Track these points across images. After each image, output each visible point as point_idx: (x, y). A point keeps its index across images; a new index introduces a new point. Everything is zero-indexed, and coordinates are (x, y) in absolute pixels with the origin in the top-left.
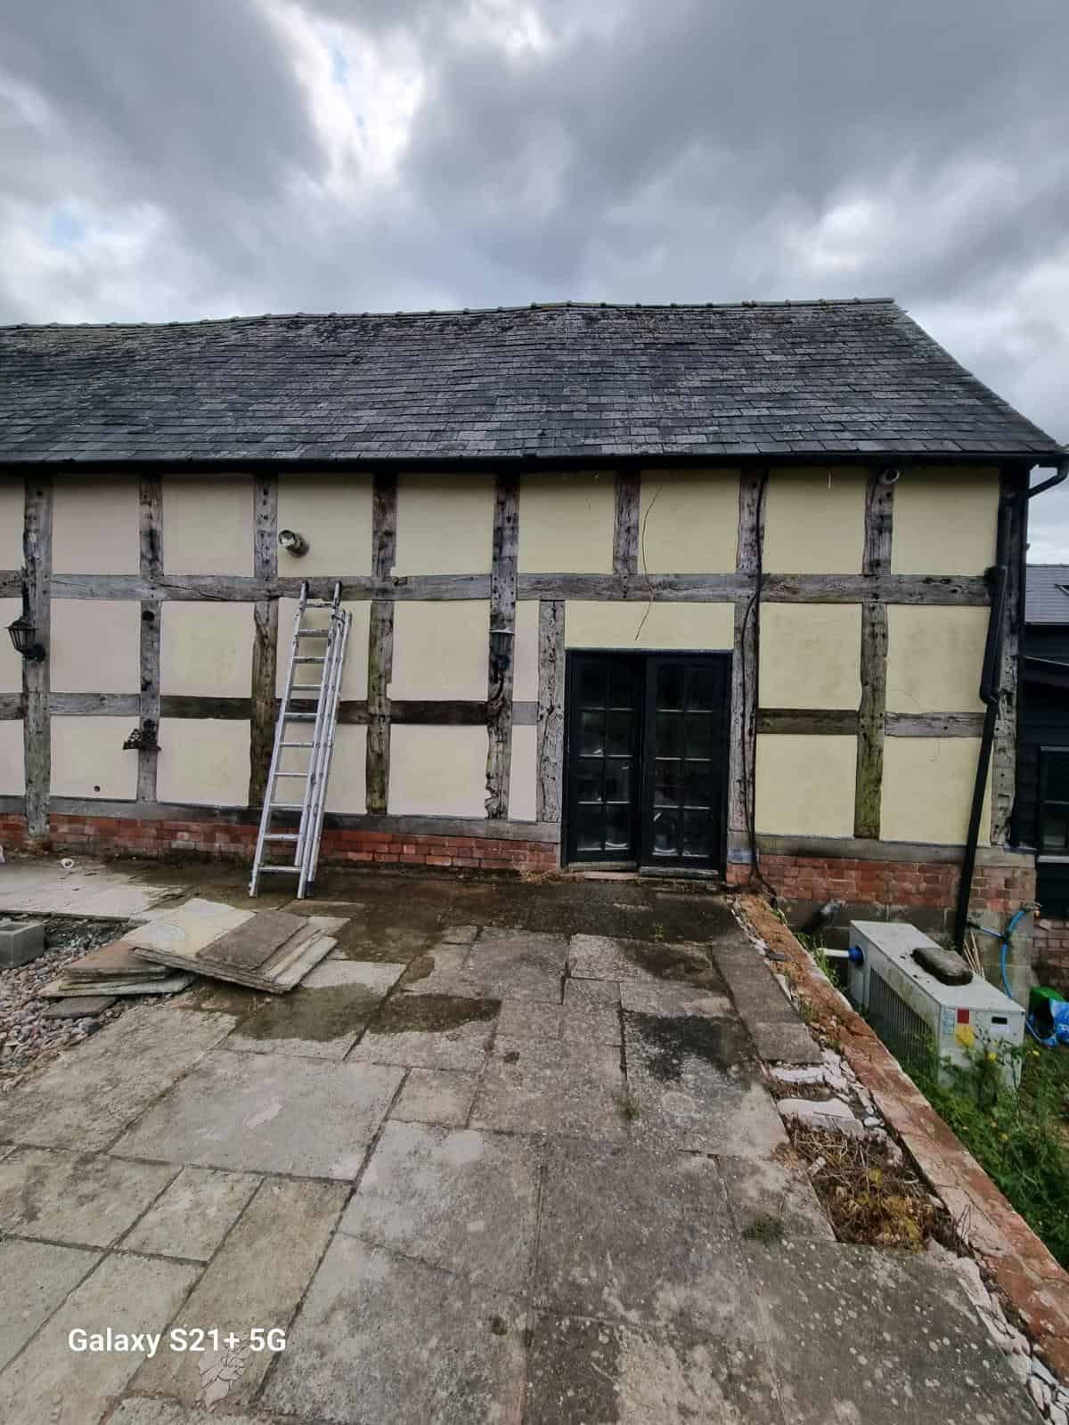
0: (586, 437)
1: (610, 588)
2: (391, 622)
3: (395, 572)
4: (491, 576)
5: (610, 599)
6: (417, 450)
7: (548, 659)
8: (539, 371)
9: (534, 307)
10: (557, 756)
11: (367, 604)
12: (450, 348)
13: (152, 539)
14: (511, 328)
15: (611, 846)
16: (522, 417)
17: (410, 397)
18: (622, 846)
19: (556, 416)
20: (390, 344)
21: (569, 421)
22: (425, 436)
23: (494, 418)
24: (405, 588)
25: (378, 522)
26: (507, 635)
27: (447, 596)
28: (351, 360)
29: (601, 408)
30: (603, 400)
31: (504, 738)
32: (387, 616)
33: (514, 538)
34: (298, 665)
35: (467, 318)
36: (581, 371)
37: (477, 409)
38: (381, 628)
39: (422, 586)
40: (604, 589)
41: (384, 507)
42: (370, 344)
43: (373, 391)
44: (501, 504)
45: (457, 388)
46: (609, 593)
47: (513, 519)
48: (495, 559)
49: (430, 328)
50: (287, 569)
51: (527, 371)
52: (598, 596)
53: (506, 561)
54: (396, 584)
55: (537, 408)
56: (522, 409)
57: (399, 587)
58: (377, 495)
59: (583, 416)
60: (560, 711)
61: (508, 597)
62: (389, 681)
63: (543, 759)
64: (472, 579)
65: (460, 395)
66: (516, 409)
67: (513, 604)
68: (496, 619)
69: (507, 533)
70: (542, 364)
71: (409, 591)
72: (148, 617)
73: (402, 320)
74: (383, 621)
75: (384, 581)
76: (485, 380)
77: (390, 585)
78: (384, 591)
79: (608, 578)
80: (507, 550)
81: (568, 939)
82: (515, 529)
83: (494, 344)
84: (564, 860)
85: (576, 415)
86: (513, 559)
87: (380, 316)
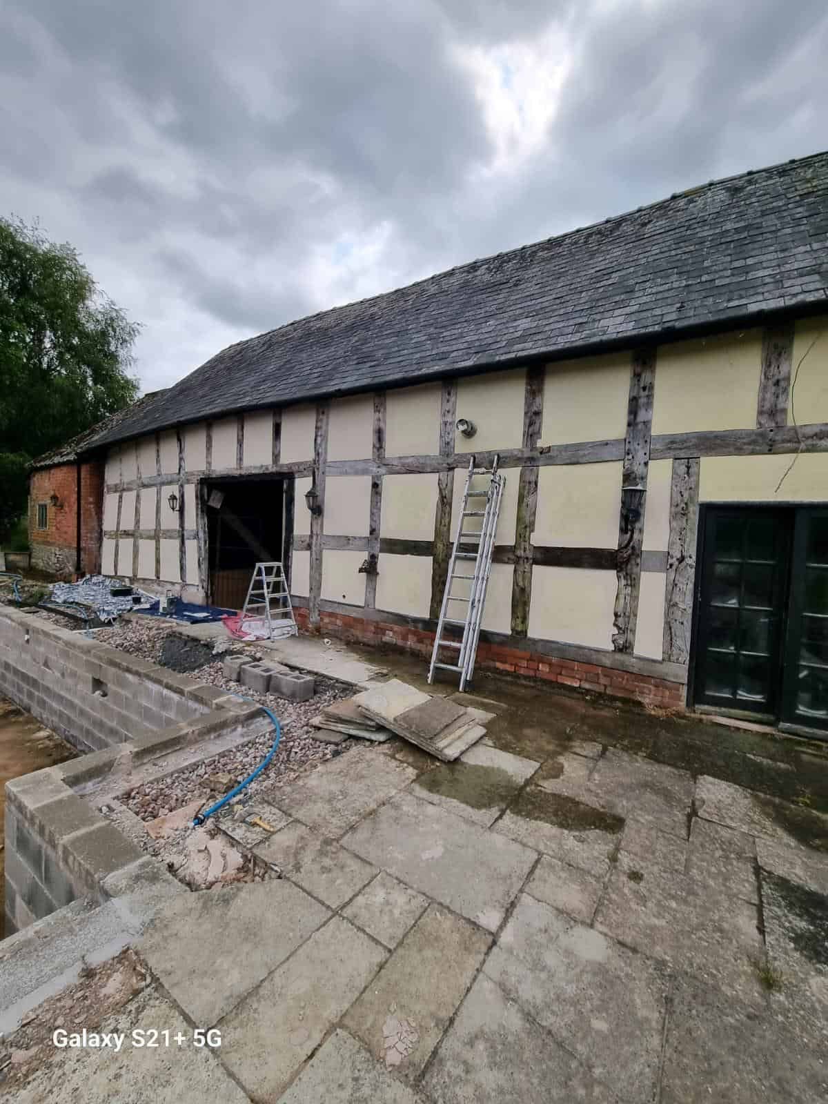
0: (729, 301)
1: (754, 442)
2: (536, 484)
3: (540, 444)
4: (625, 440)
5: (753, 453)
6: (562, 343)
7: (679, 512)
8: (679, 251)
9: (674, 198)
10: (686, 602)
11: (518, 470)
12: (592, 256)
13: (379, 434)
14: (649, 222)
15: (743, 695)
16: (659, 296)
17: (558, 301)
18: (758, 698)
19: (698, 287)
20: (543, 264)
21: (712, 290)
22: (570, 330)
23: (633, 302)
24: (548, 456)
25: (529, 404)
26: (641, 491)
27: (584, 460)
28: (512, 284)
29: (746, 270)
30: (750, 261)
31: (632, 582)
32: (533, 479)
33: (649, 405)
34: (466, 518)
35: (609, 225)
36: (723, 240)
37: (617, 298)
38: (529, 487)
39: (563, 453)
40: (745, 444)
41: (534, 392)
42: (526, 268)
43: (529, 303)
44: (637, 376)
45: (598, 285)
46: (751, 447)
47: (649, 388)
48: (629, 425)
49: (576, 243)
50: (462, 447)
51: (667, 254)
52: (739, 451)
53: (640, 426)
54: (541, 453)
55: (675, 285)
56: (661, 289)
57: (543, 455)
58: (528, 384)
59: (727, 281)
60: (692, 561)
61: (640, 457)
62: (533, 531)
63: (671, 605)
64: (607, 444)
65: (601, 290)
66: (654, 290)
67: (646, 464)
68: (628, 477)
69: (642, 401)
70: (682, 244)
71: (551, 457)
72: (375, 486)
73: (553, 243)
74: (530, 483)
75: (531, 450)
76: (624, 273)
77: (536, 454)
78: (532, 459)
79: (749, 433)
80: (642, 416)
81: (694, 778)
82: (650, 397)
83: (634, 239)
84: (692, 701)
85: (717, 283)
86: (647, 424)
87: (535, 245)
